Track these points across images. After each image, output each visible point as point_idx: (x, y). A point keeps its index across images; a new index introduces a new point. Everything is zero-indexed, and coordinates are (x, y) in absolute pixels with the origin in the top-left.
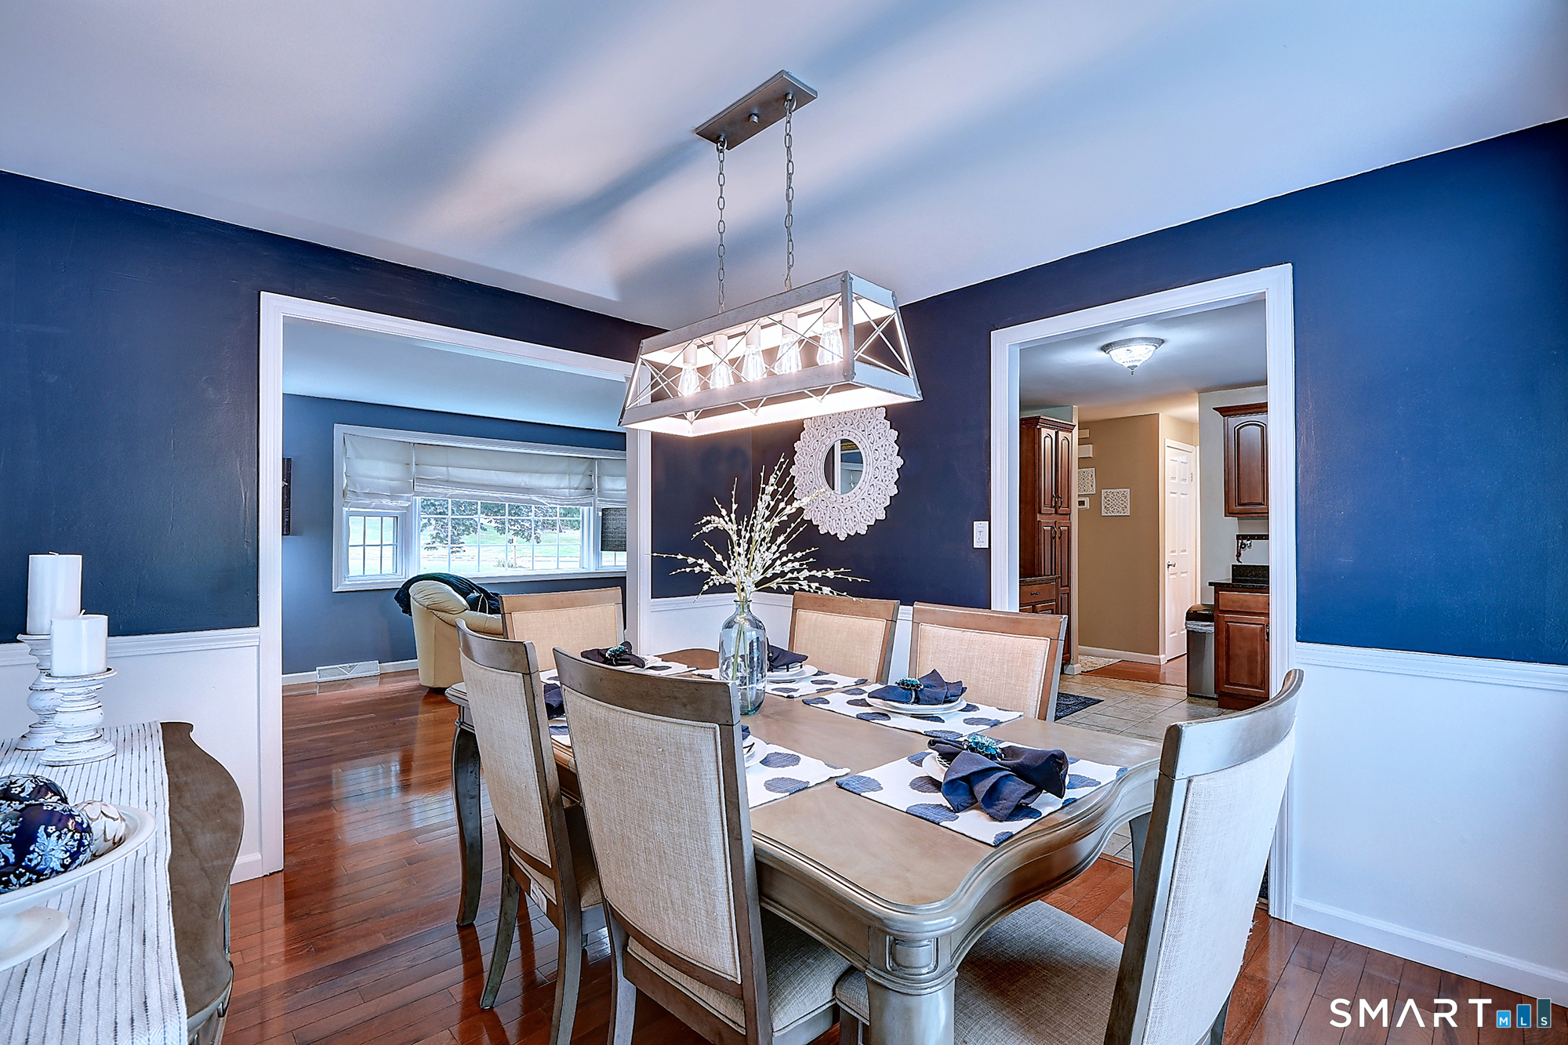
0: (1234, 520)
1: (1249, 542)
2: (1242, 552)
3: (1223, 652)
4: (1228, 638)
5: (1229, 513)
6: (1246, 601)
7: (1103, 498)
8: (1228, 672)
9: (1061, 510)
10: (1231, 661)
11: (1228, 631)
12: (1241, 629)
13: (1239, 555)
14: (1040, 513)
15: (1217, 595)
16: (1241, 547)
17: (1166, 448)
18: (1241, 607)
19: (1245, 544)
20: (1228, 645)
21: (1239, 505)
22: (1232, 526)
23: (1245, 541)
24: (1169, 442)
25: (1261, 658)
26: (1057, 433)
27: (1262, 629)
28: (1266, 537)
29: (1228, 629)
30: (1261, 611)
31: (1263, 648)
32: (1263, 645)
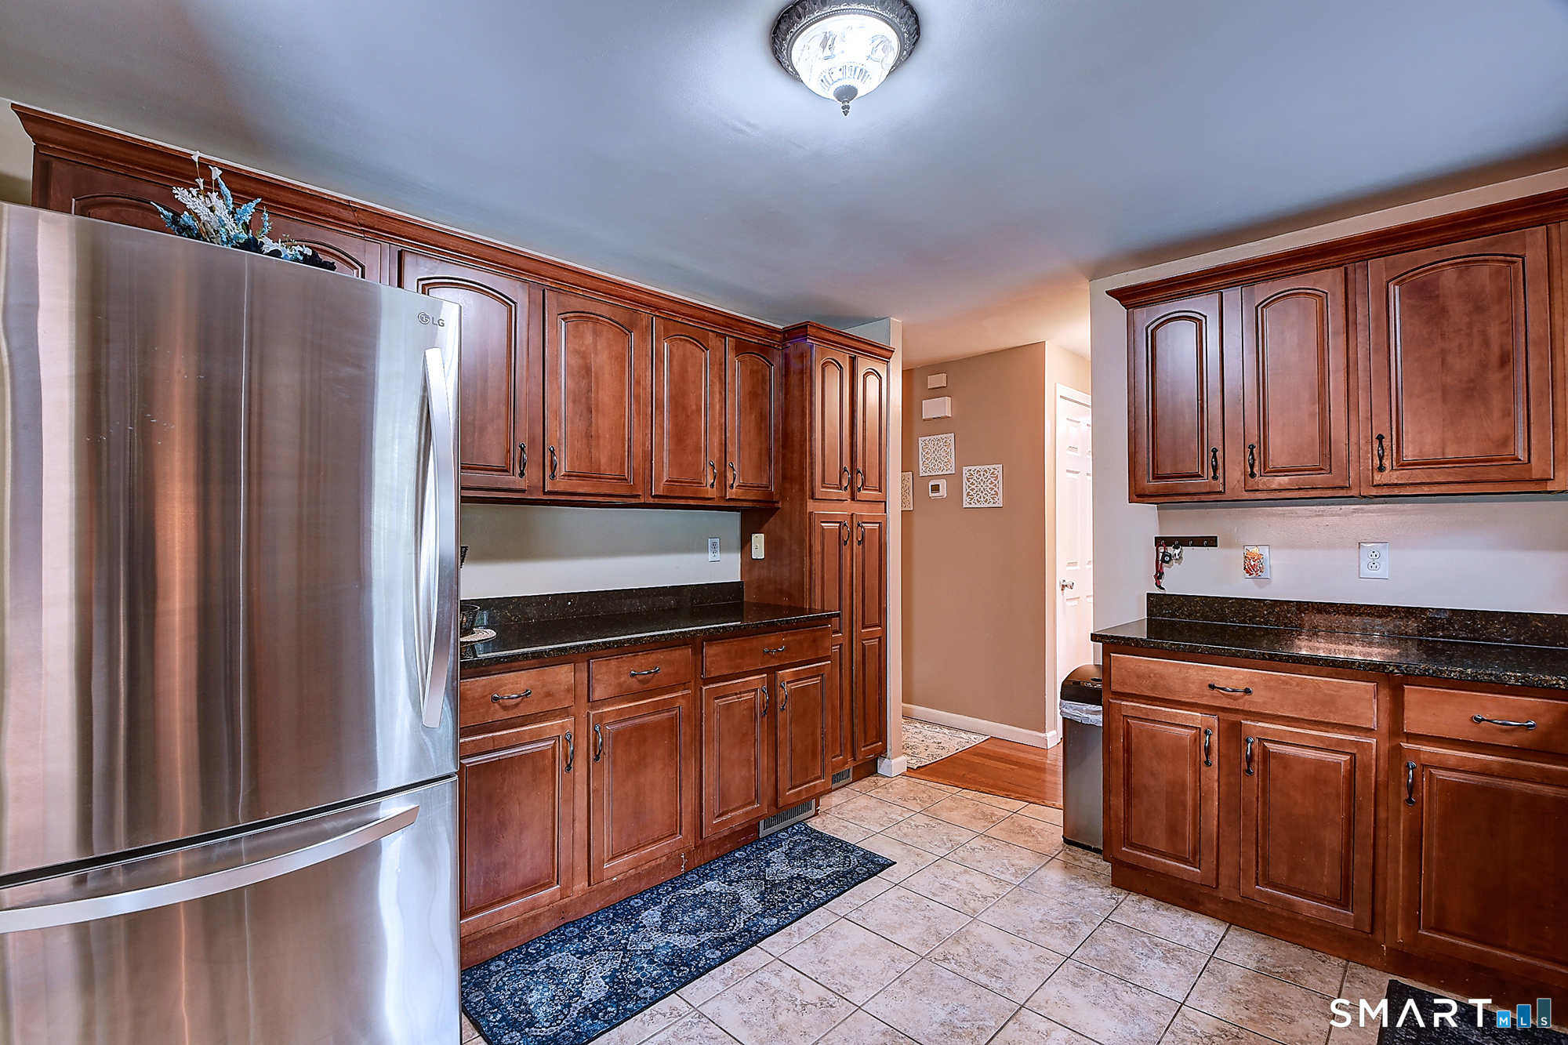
0: (1149, 511)
1: (1177, 551)
2: (1165, 569)
3: (1118, 775)
4: (1128, 750)
5: (1138, 495)
6: (1162, 677)
7: (965, 480)
8: (1127, 820)
9: (863, 494)
10: (1134, 801)
11: (1127, 735)
12: (1153, 736)
13: (1159, 575)
14: (812, 497)
15: (1107, 660)
16: (1163, 561)
17: (1059, 399)
18: (1154, 687)
19: (1170, 556)
20: (1128, 765)
21: (1156, 477)
22: (1147, 520)
23: (1170, 550)
24: (1063, 390)
25: (1194, 800)
26: (853, 360)
27: (1195, 740)
28: (1212, 542)
29: (1128, 732)
30: (1193, 701)
31: (1198, 779)
32: (1198, 773)
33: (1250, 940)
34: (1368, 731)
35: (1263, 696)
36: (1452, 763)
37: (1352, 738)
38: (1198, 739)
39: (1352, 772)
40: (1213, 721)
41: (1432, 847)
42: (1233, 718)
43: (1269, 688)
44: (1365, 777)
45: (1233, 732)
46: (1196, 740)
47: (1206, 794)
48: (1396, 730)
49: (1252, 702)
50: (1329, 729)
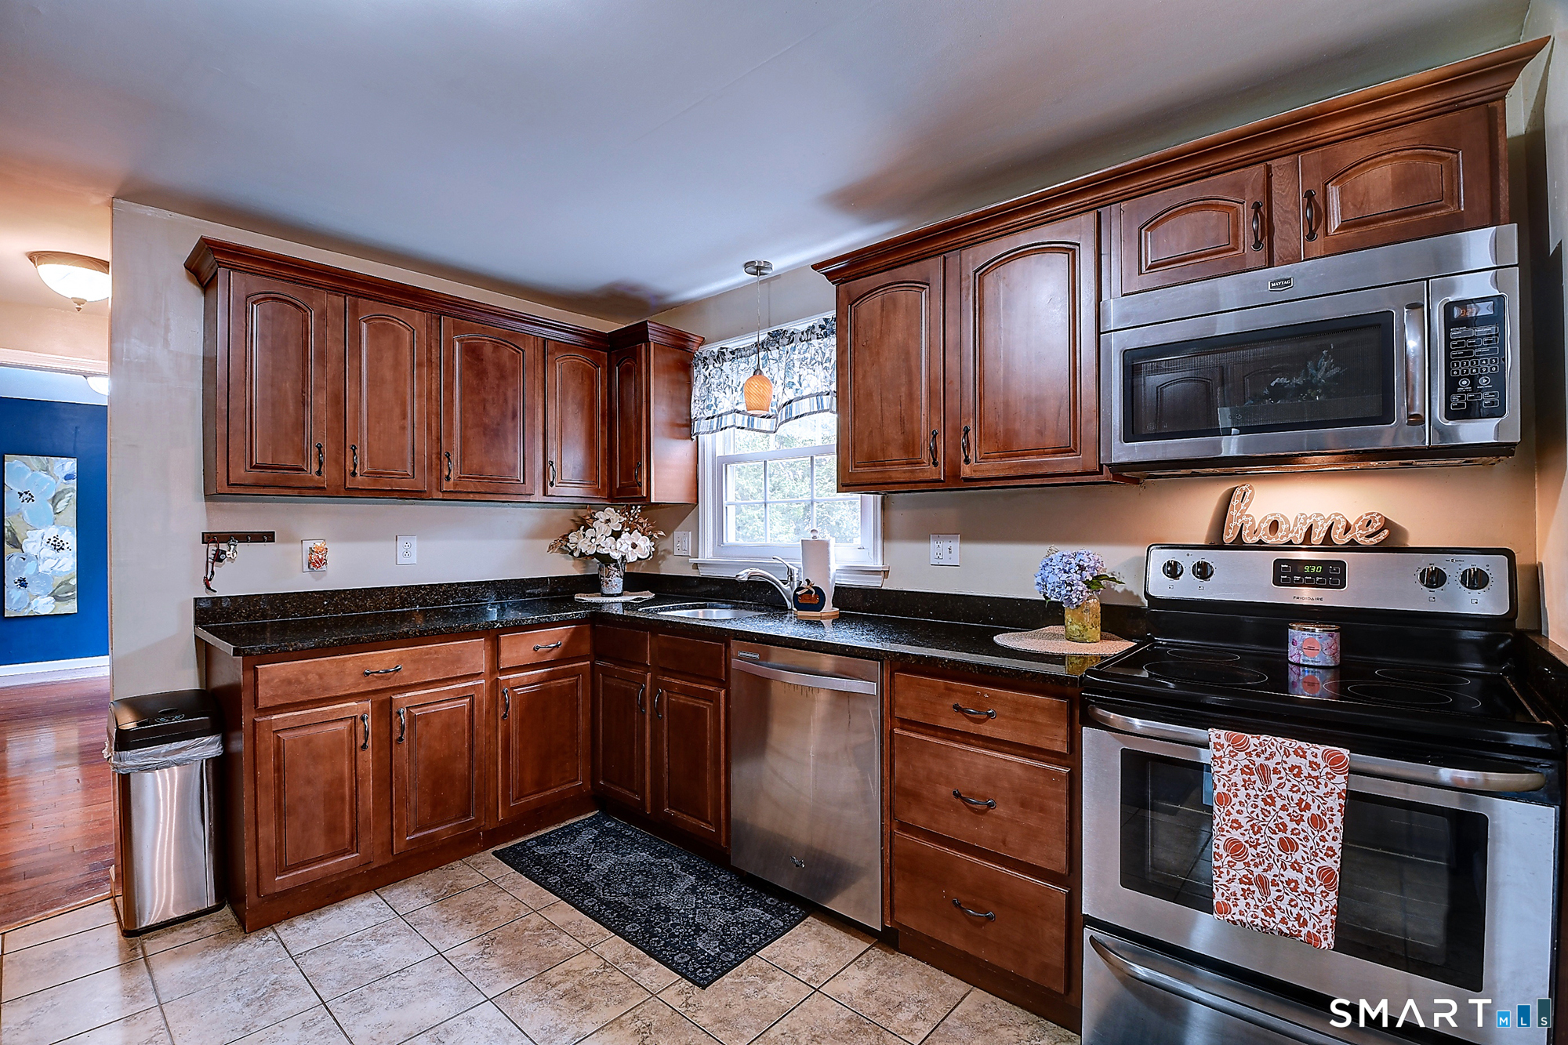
1: (231, 548)
2: (216, 571)
3: (268, 801)
4: (279, 768)
5: (231, 483)
6: (320, 677)
8: (279, 845)
10: (288, 820)
11: (279, 752)
12: (308, 741)
13: (210, 577)
15: (249, 675)
16: (214, 559)
19: (222, 552)
20: (280, 784)
21: (254, 466)
22: (194, 515)
23: (222, 547)
25: (351, 788)
27: (351, 729)
28: (269, 537)
29: (279, 748)
30: (349, 692)
31: (355, 766)
32: (354, 760)
33: (401, 890)
34: (477, 675)
35: (409, 670)
36: (525, 682)
37: (471, 684)
38: (353, 728)
39: (471, 710)
40: (368, 705)
41: (515, 743)
42: (385, 696)
43: (414, 661)
44: (480, 710)
45: (385, 710)
46: (353, 730)
47: (362, 777)
48: (496, 668)
49: (402, 677)
50: (454, 682)
